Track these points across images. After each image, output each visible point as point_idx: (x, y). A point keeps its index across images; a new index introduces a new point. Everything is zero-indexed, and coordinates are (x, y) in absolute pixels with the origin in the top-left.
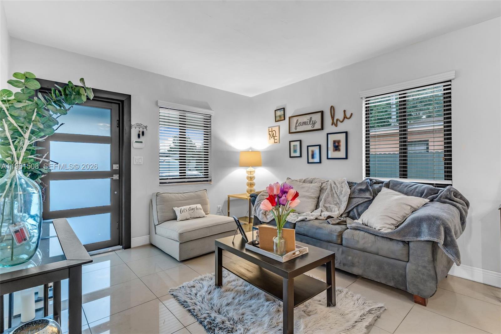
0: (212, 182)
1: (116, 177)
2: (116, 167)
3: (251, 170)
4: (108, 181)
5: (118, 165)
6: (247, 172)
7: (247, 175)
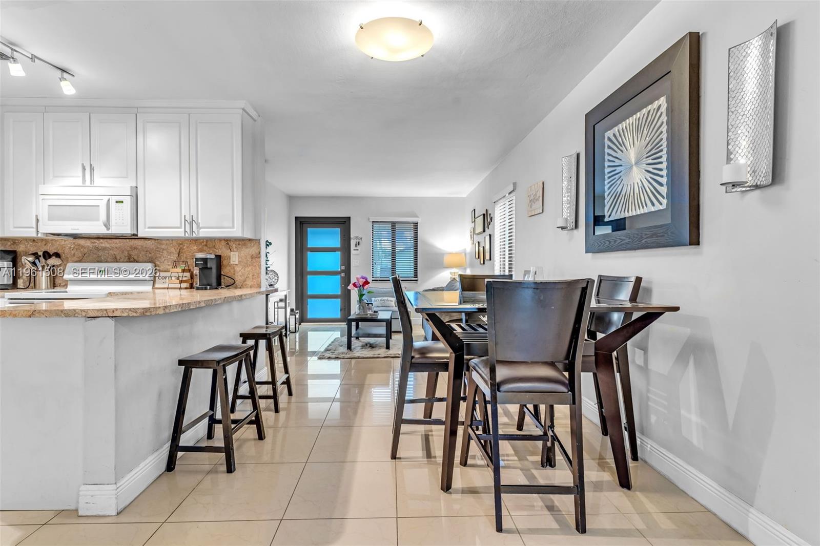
0: (419, 282)
1: (343, 275)
2: (343, 268)
3: (455, 271)
4: (338, 277)
5: (344, 267)
6: (451, 273)
7: (451, 276)
